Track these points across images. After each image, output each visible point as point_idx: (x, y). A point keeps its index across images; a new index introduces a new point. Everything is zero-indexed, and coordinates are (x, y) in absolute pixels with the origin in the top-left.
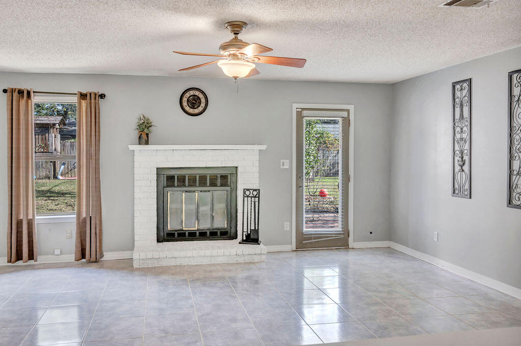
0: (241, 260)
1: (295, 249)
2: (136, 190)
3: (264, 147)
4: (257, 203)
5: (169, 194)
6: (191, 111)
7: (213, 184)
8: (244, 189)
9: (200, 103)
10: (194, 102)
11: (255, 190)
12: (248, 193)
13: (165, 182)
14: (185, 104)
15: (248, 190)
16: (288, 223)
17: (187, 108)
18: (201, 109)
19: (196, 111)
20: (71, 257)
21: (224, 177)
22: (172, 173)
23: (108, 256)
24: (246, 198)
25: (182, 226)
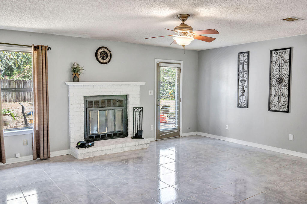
0: (137, 148)
1: (156, 140)
3: (143, 83)
4: (141, 115)
5: (90, 112)
6: (102, 61)
7: (115, 106)
8: (134, 108)
10: (104, 55)
11: (140, 108)
12: (136, 110)
13: (87, 105)
15: (136, 108)
16: (153, 126)
17: (100, 59)
18: (108, 60)
19: (105, 61)
22: (92, 99)
24: (135, 113)
25: (98, 131)
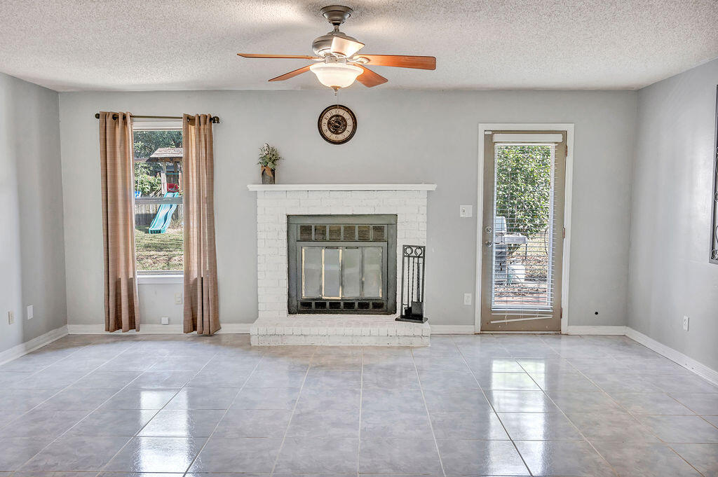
0: (395, 343)
1: (479, 331)
2: (260, 243)
3: (432, 187)
4: (421, 265)
5: (303, 250)
6: (333, 137)
7: (363, 238)
8: (404, 246)
9: (346, 125)
10: (337, 125)
11: (420, 248)
12: (409, 251)
13: (299, 234)
14: (325, 128)
15: (410, 247)
16: (470, 295)
17: (328, 134)
18: (346, 134)
19: (341, 137)
20: (179, 328)
21: (378, 229)
22: (308, 222)
23: (226, 329)
24: (406, 259)
25: (321, 293)
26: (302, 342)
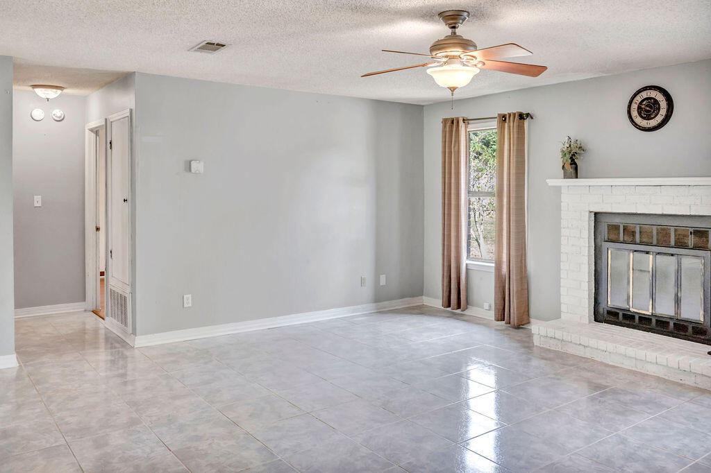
0: (690, 381)
2: (564, 241)
5: (609, 252)
6: (645, 123)
7: (680, 244)
9: (659, 109)
10: (648, 109)
13: (606, 234)
14: (635, 113)
17: (638, 120)
19: (653, 123)
21: (701, 234)
22: (616, 221)
25: (629, 305)
26: (580, 352)
